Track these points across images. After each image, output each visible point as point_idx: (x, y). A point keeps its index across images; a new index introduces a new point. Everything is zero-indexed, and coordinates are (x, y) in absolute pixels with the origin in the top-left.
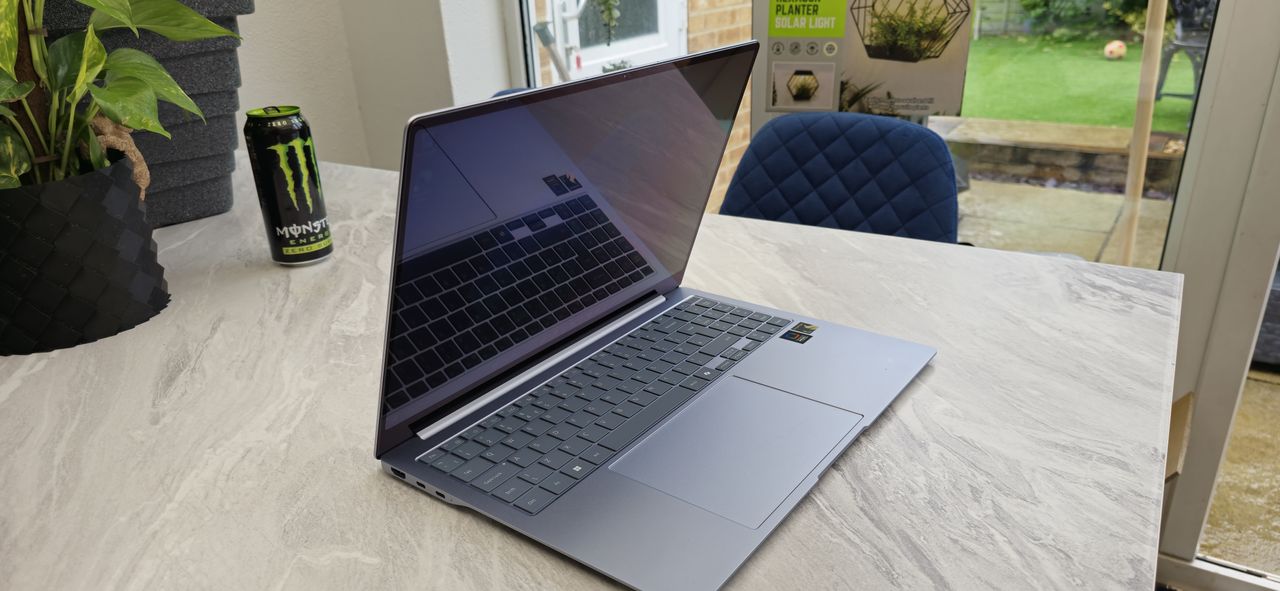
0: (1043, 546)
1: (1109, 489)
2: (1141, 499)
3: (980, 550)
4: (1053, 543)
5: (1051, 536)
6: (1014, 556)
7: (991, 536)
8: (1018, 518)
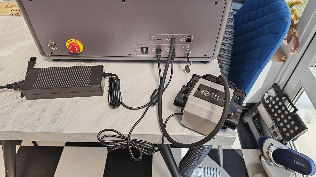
0: (10, 109)
1: (38, 120)
2: (34, 127)
3: (7, 99)
4: (11, 111)
5: (14, 111)
6: (5, 105)
7: (13, 100)
8: (21, 104)
